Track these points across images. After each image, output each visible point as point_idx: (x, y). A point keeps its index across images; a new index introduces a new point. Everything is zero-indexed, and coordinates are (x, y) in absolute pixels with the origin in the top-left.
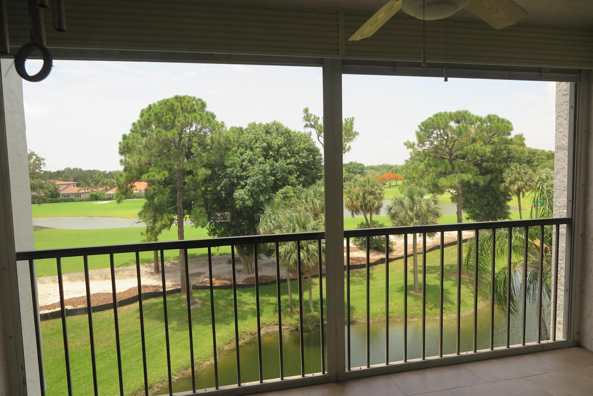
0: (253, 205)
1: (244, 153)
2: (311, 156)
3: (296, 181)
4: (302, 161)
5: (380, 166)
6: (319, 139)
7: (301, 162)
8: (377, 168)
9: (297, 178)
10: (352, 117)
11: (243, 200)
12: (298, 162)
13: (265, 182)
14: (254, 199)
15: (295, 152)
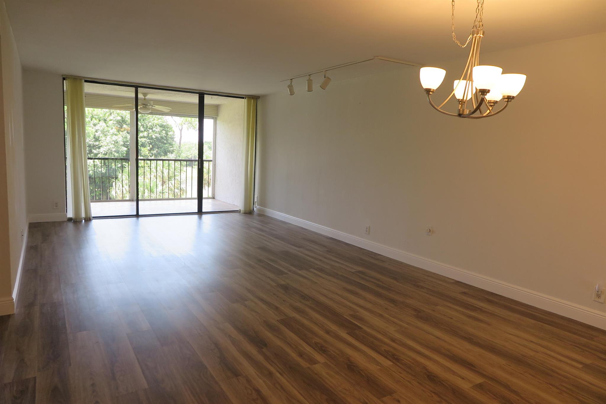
0: (106, 172)
1: (97, 124)
2: (164, 132)
3: (149, 153)
4: (155, 136)
9: (150, 150)
12: (151, 136)
13: (117, 151)
15: (149, 127)
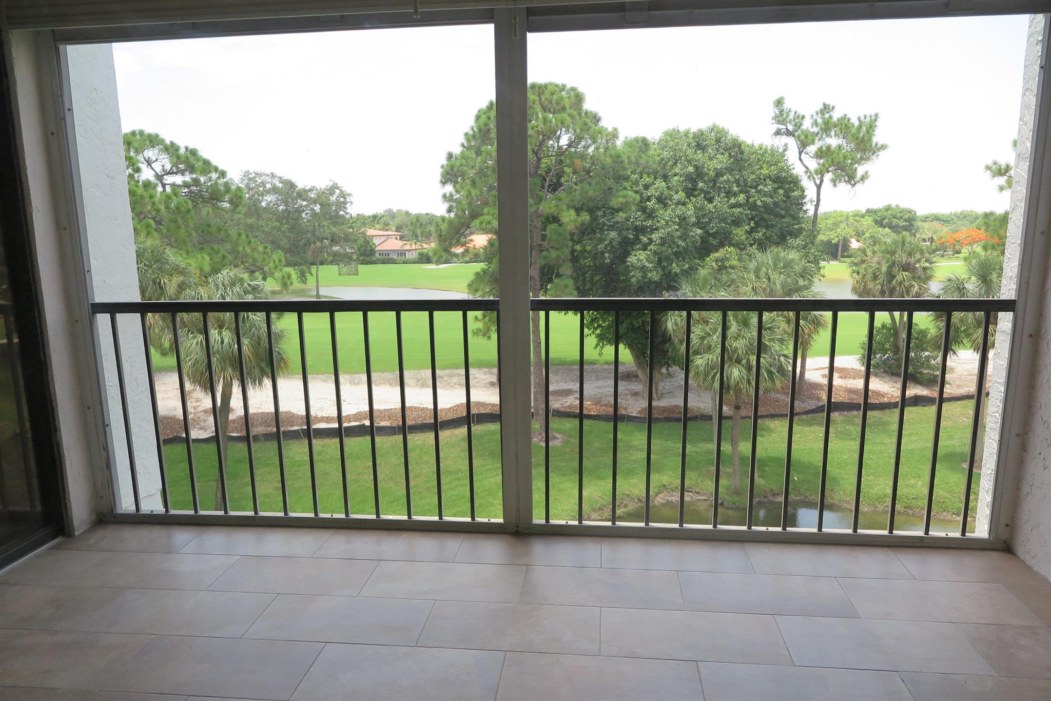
0: (661, 279)
1: (650, 185)
2: (781, 191)
3: (747, 239)
4: (761, 201)
5: (955, 215)
6: (800, 159)
7: (759, 203)
8: (949, 219)
9: (749, 233)
10: (873, 114)
11: (643, 269)
12: (755, 202)
13: (684, 237)
14: (663, 269)
15: (749, 185)
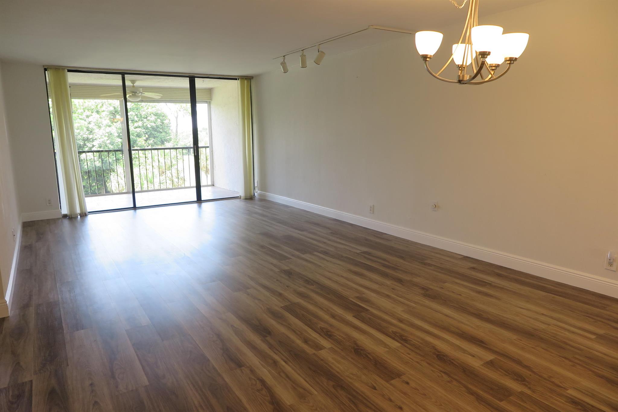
0: (101, 166)
2: (159, 120)
3: (145, 143)
7: (149, 126)
15: (143, 116)
